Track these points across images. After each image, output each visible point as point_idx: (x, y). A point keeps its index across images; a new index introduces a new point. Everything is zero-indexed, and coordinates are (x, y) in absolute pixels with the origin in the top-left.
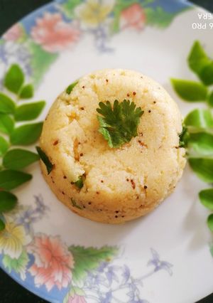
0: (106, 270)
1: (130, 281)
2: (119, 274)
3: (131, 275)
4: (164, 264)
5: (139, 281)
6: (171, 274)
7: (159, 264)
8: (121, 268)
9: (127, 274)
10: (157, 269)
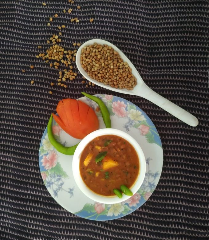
0: (59, 177)
1: (60, 186)
2: (60, 182)
3: (63, 186)
4: (72, 193)
5: (62, 189)
6: (70, 197)
7: (71, 192)
8: (62, 181)
9: (62, 184)
10: (69, 192)
